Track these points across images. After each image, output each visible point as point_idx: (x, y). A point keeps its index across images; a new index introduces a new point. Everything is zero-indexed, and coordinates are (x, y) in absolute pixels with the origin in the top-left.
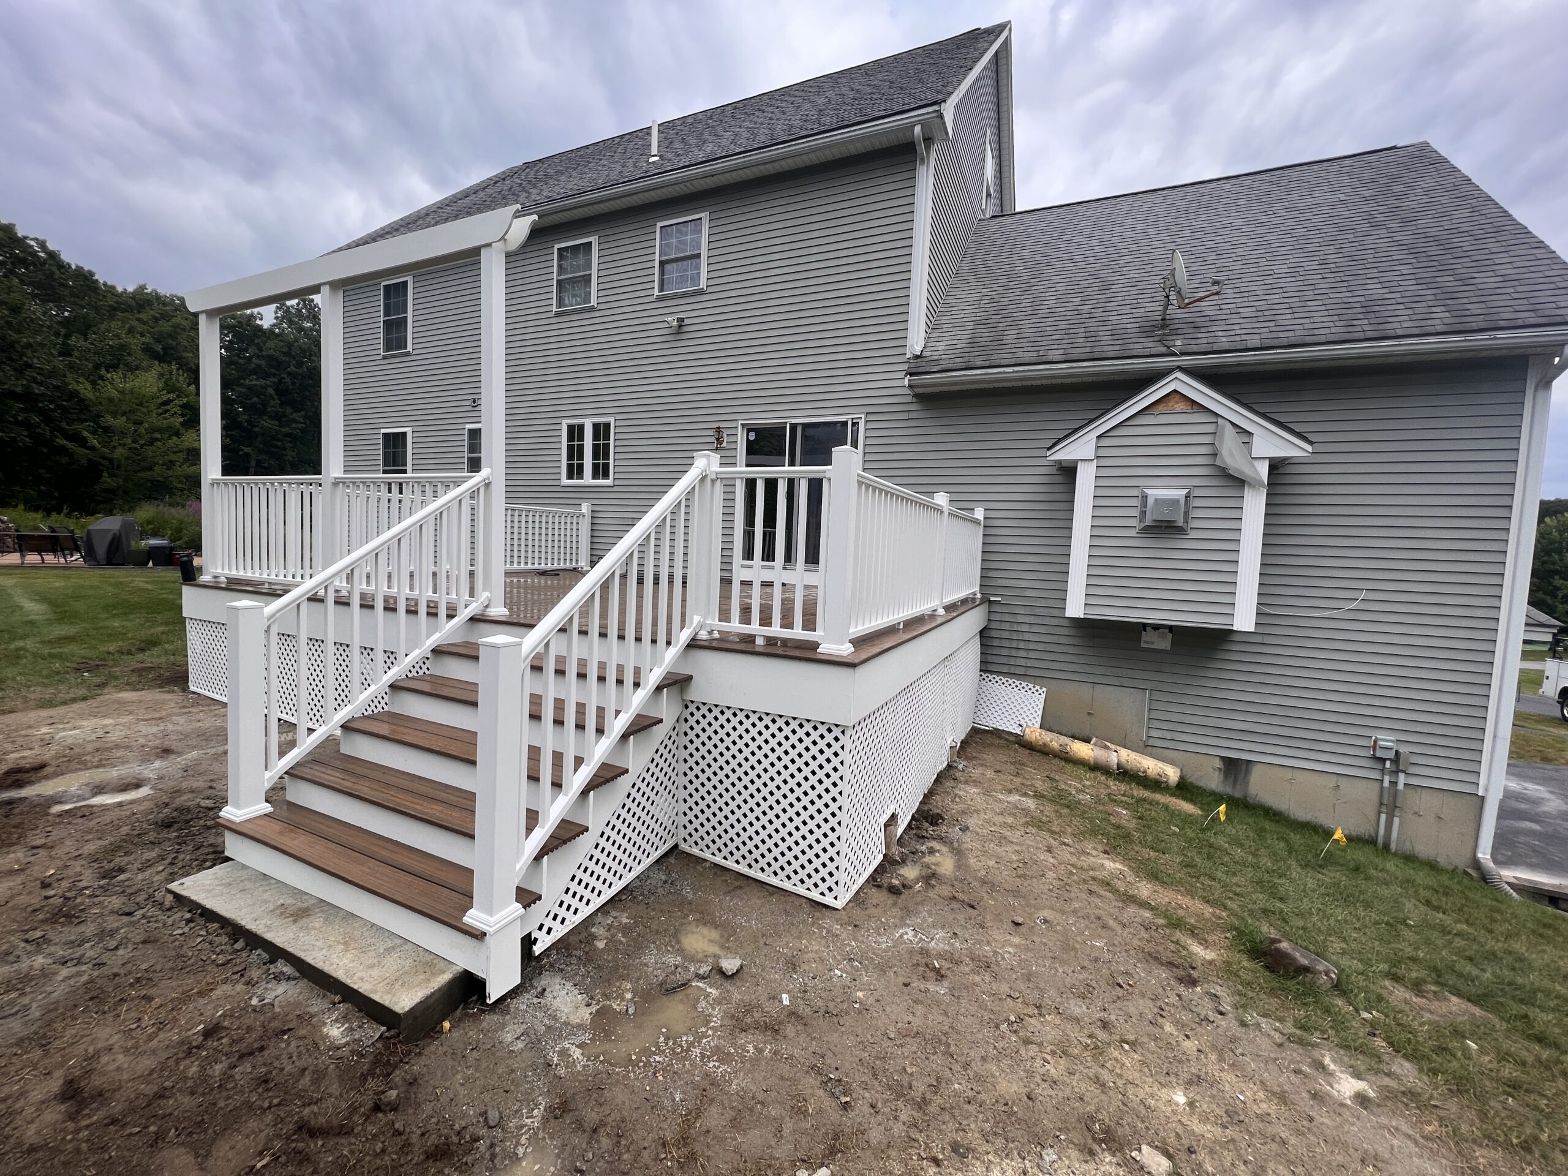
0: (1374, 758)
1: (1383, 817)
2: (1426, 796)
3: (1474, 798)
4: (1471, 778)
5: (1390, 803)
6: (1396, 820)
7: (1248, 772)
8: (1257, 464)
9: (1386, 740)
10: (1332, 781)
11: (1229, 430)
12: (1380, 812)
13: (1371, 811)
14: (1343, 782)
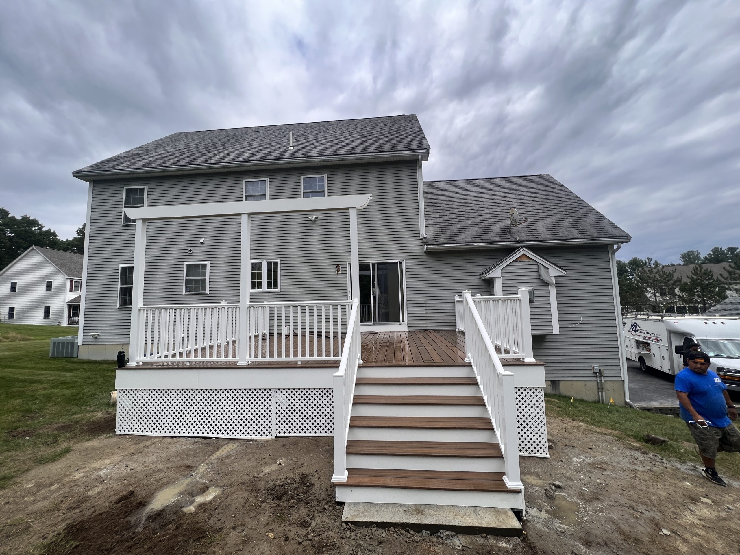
0: (594, 373)
1: (600, 392)
2: (609, 383)
3: (621, 382)
4: (619, 375)
5: (600, 388)
6: (604, 393)
7: (559, 385)
8: (552, 278)
9: (596, 366)
10: (583, 383)
11: (542, 267)
12: (598, 392)
13: (596, 392)
14: (587, 383)
